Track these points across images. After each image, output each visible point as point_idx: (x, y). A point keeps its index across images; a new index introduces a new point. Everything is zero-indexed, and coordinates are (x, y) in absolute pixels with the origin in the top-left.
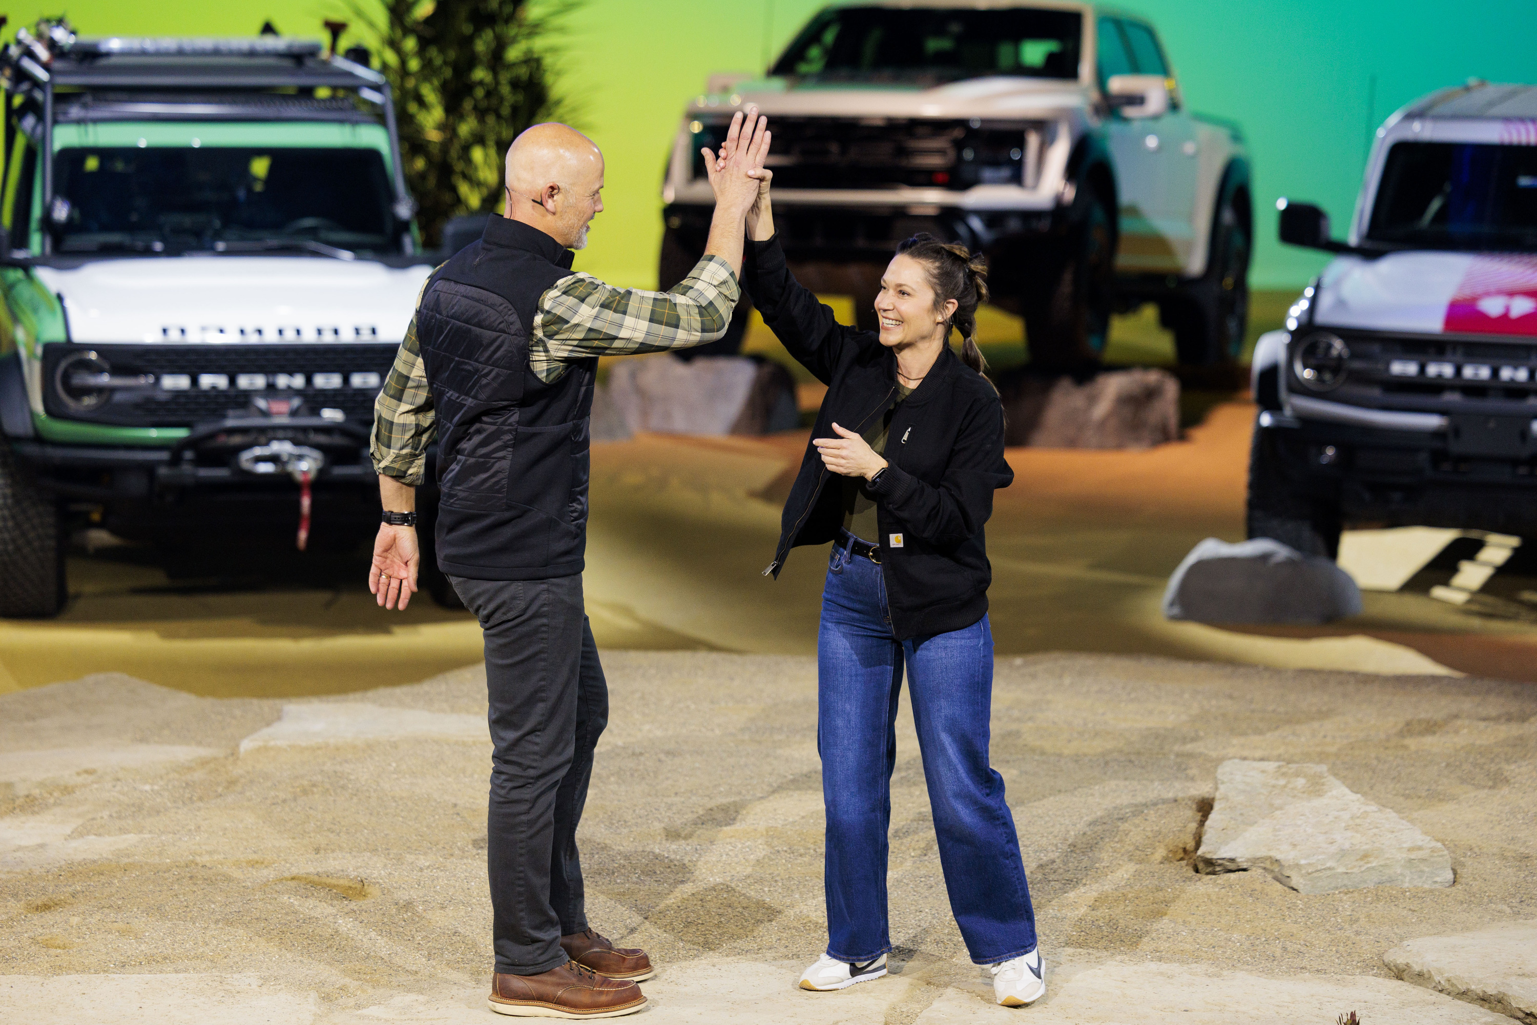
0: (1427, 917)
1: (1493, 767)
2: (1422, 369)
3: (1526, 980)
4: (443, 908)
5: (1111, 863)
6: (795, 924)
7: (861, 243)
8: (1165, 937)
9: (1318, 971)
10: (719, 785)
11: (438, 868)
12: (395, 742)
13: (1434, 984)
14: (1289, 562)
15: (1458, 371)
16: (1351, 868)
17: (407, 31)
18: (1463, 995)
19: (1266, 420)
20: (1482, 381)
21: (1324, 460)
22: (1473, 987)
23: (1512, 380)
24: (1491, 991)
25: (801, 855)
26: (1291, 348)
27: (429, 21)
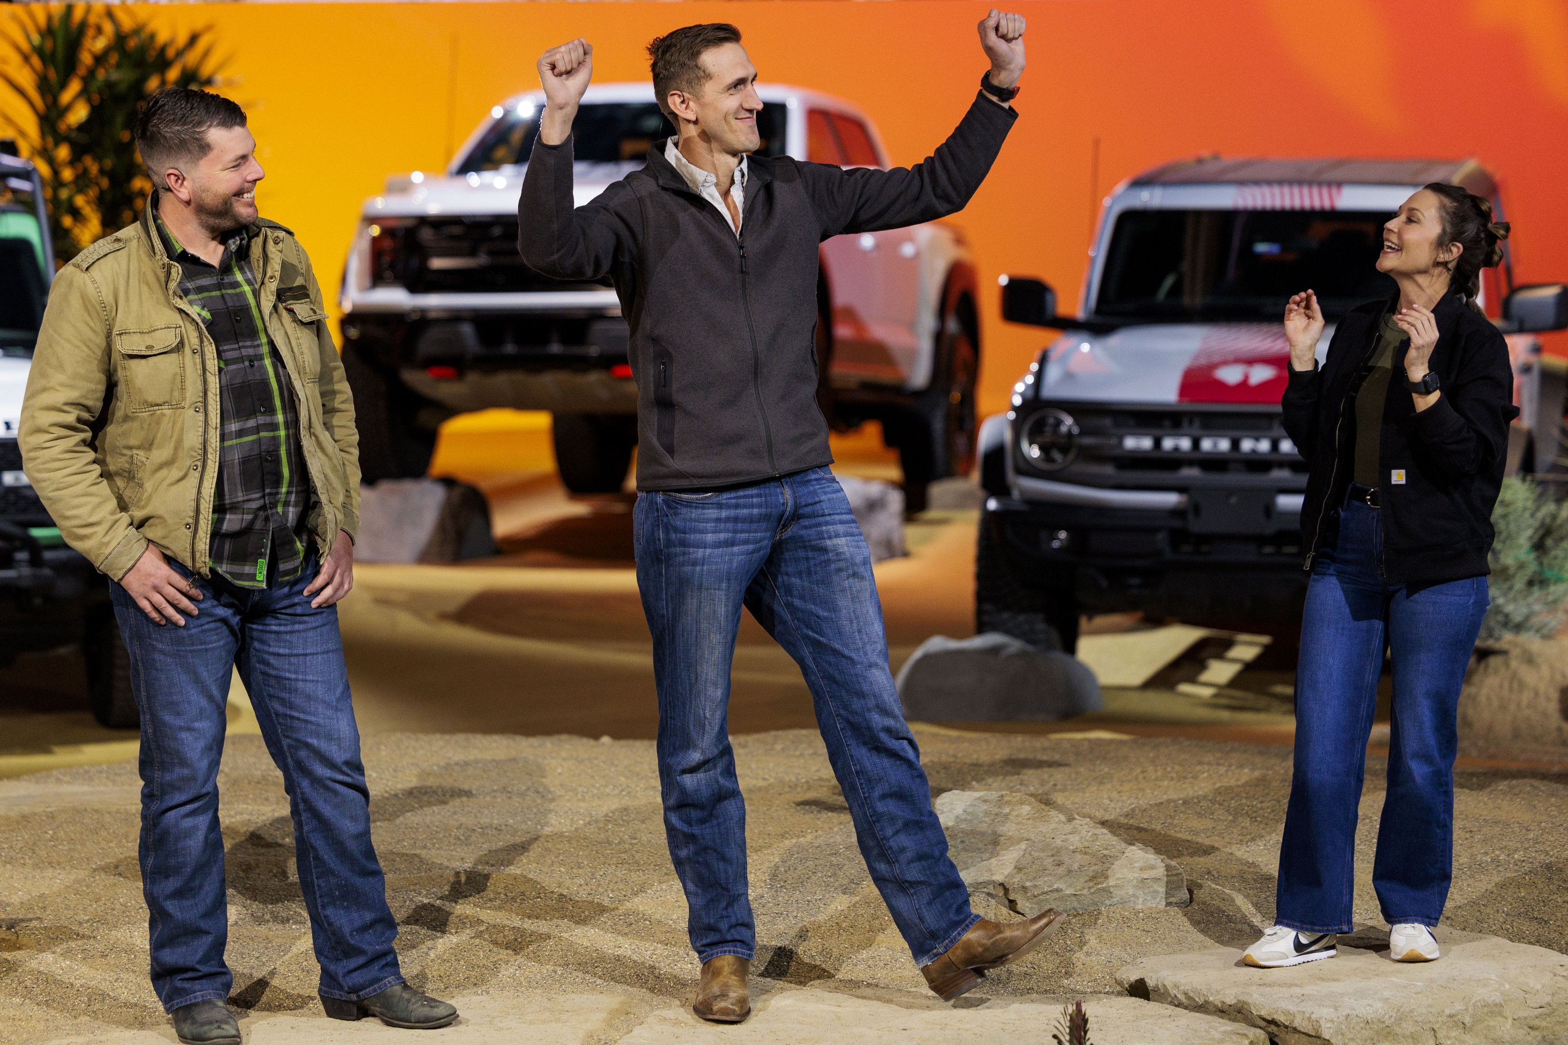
0: (1162, 937)
1: (1233, 804)
2: (1157, 443)
3: (1268, 990)
4: (104, 956)
5: (824, 896)
6: (485, 962)
7: (555, 348)
8: (882, 964)
9: (1046, 991)
10: (403, 840)
11: (98, 921)
12: (51, 813)
13: (1169, 999)
14: (1022, 655)
15: (1196, 444)
16: (1080, 890)
17: (59, 139)
18: (1202, 1008)
19: (992, 505)
20: (1222, 453)
21: (1056, 544)
22: (1211, 999)
23: (1254, 451)
24: (1230, 1000)
25: (490, 900)
26: (1016, 426)
27: (82, 127)
